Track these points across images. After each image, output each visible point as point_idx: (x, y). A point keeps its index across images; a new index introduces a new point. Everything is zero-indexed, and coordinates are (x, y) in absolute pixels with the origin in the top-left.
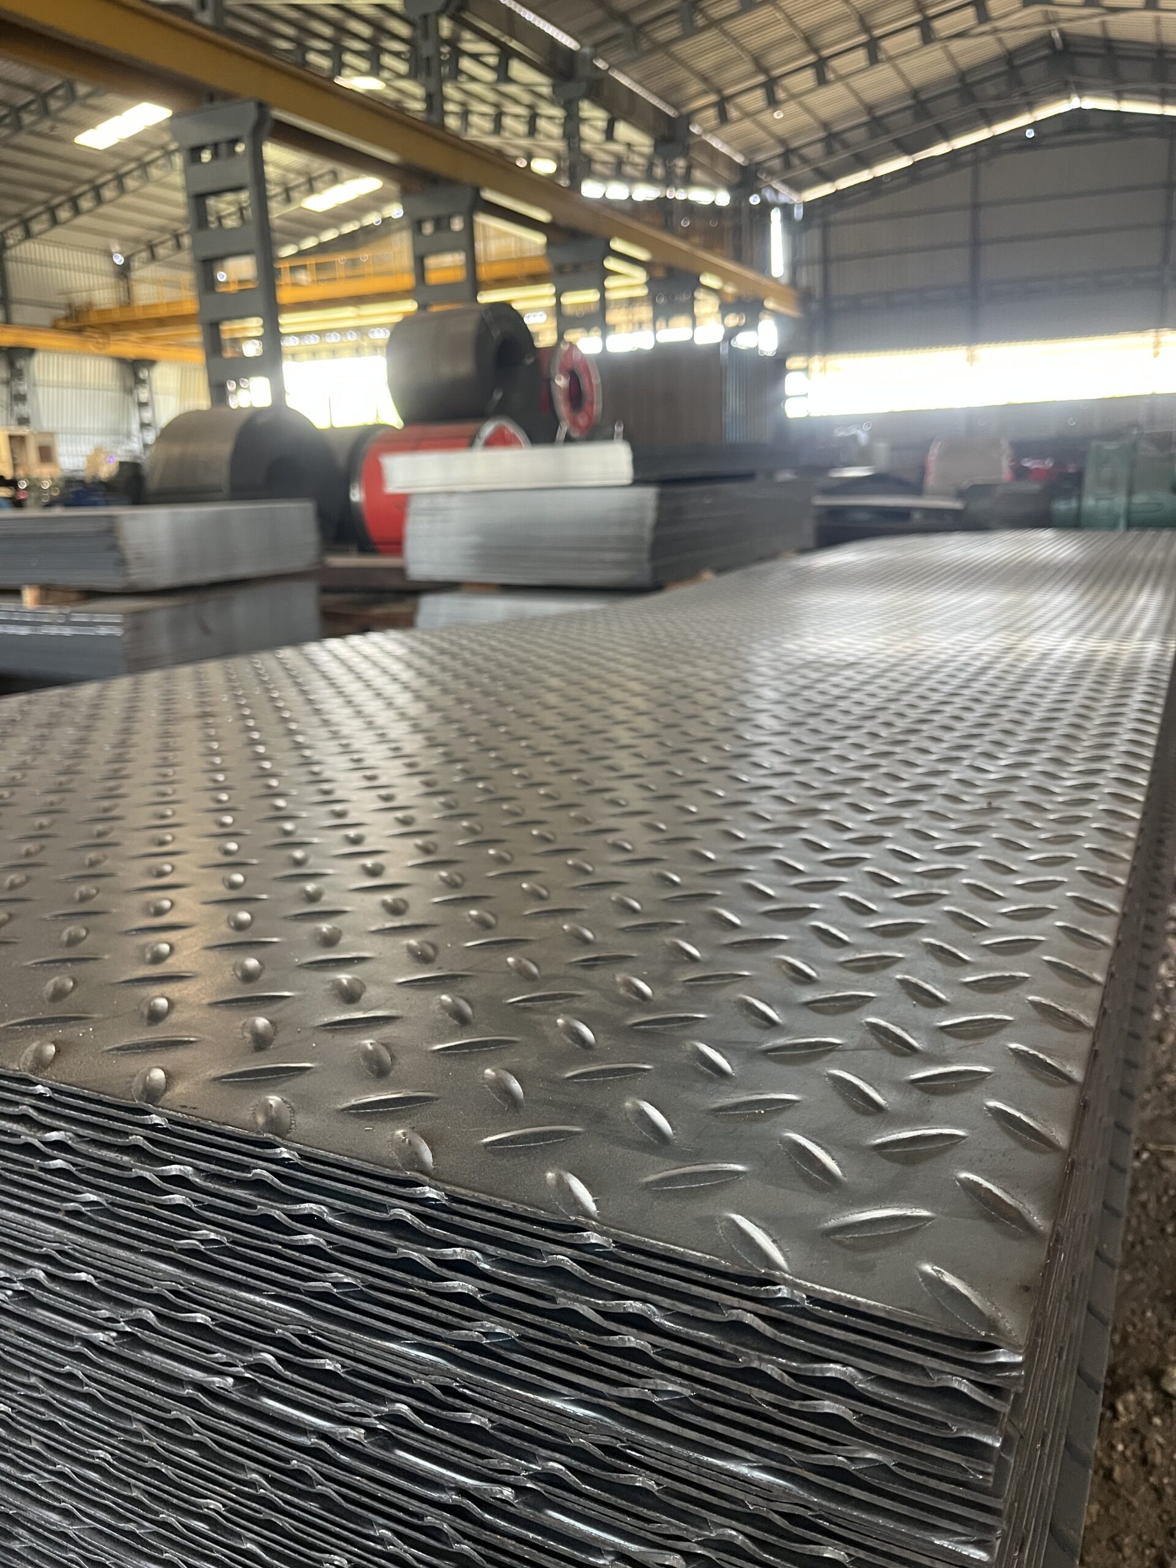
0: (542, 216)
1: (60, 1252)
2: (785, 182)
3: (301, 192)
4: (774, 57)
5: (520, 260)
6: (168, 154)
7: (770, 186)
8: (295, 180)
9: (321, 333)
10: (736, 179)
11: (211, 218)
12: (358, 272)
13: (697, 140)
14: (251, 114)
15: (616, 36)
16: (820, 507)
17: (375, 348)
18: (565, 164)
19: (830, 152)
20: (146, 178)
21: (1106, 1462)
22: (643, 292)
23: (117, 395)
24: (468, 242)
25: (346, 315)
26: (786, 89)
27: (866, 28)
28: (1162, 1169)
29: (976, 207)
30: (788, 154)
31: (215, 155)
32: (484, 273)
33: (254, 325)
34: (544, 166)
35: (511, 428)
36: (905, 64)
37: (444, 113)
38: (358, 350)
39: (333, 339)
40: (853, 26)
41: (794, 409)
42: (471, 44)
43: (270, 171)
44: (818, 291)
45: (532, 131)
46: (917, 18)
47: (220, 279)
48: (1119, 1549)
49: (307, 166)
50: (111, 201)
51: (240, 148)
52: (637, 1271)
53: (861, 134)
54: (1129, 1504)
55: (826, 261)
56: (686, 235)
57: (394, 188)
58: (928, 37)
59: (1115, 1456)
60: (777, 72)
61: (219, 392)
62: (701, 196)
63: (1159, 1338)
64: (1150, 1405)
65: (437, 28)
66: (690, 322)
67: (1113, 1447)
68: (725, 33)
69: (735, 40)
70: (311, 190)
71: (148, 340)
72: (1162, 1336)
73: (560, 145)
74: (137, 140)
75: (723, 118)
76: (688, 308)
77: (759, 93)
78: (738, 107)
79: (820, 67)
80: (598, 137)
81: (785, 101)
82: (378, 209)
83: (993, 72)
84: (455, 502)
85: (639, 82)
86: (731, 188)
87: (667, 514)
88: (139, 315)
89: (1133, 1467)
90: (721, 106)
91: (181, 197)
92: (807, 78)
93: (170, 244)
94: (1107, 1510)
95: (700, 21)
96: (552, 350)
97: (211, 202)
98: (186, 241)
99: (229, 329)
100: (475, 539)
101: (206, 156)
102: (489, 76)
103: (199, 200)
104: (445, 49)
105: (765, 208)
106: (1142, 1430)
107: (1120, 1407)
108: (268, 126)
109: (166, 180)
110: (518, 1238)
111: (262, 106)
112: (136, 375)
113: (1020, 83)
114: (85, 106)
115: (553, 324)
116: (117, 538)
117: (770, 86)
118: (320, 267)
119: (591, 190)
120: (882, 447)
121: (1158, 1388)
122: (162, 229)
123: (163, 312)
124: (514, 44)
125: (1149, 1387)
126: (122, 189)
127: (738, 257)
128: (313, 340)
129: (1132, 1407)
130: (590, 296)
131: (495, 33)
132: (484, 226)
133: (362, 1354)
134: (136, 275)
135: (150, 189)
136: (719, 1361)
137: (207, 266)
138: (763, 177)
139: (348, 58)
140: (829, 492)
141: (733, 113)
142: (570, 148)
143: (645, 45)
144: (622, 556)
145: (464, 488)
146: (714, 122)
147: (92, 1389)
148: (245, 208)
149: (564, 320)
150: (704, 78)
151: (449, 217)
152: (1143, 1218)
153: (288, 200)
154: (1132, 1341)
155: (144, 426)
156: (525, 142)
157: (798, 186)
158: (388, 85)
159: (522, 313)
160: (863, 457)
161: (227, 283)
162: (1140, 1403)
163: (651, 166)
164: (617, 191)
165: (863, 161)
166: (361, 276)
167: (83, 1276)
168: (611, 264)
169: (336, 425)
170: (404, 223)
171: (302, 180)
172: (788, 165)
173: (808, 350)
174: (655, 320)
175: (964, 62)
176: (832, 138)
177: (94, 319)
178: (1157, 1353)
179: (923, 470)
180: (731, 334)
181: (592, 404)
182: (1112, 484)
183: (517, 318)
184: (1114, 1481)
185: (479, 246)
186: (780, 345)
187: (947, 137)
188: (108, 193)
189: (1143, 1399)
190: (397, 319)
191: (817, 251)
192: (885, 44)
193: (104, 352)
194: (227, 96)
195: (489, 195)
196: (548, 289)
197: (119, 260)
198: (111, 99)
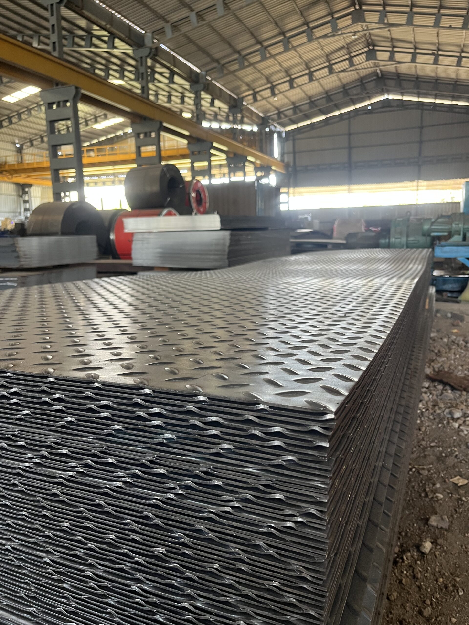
0: (186, 133)
1: (13, 435)
2: (278, 123)
3: (92, 122)
4: (274, 78)
5: (178, 149)
6: (39, 106)
7: (273, 125)
8: (89, 117)
9: (99, 175)
10: (260, 122)
11: (56, 130)
12: (115, 152)
13: (245, 107)
14: (73, 91)
15: (215, 68)
16: (292, 242)
17: (120, 182)
18: (195, 115)
19: (295, 113)
20: (30, 114)
21: (400, 578)
22: (225, 162)
23: (16, 197)
24: (158, 142)
25: (109, 169)
26: (279, 90)
27: (308, 68)
28: (420, 474)
29: (350, 134)
30: (279, 113)
31: (58, 106)
32: (163, 154)
33: (72, 172)
34: (187, 115)
35: (174, 211)
36: (323, 82)
37: (149, 94)
38: (113, 182)
39: (104, 178)
40: (304, 67)
41: (283, 208)
42: (159, 68)
43: (80, 114)
44: (292, 164)
45: (183, 102)
46: (327, 64)
47: (59, 154)
48: (405, 608)
49: (95, 112)
50: (15, 123)
51: (68, 104)
52: (216, 407)
53: (306, 107)
54: (408, 592)
55: (294, 153)
56: (241, 142)
57: (129, 121)
58: (331, 71)
59: (403, 575)
60: (275, 83)
61: (57, 197)
62: (247, 128)
63: (419, 533)
64: (416, 557)
65: (146, 62)
66: (243, 174)
67: (403, 572)
68: (255, 68)
69: (259, 71)
70: (96, 121)
71: (29, 176)
72: (420, 533)
73: (193, 108)
74: (26, 100)
75: (255, 99)
76: (242, 169)
77: (269, 91)
78: (261, 96)
79: (291, 82)
80: (208, 105)
81: (278, 94)
82: (122, 129)
83: (355, 85)
84: (152, 236)
85: (222, 85)
86: (258, 125)
87: (234, 242)
88: (26, 167)
89: (410, 579)
90: (254, 95)
91: (44, 122)
92: (286, 86)
93: (39, 140)
94: (400, 594)
95: (246, 64)
96: (190, 182)
97: (56, 124)
98: (46, 139)
99: (62, 173)
100: (159, 250)
101: (55, 107)
102: (166, 81)
103: (52, 123)
104: (149, 70)
105: (271, 133)
106: (413, 566)
107: (405, 558)
108: (80, 95)
109: (37, 116)
110: (176, 402)
111: (77, 88)
112: (23, 190)
113: (365, 89)
114: (5, 86)
115: (190, 174)
116: (16, 247)
117: (273, 88)
118: (99, 150)
119: (205, 124)
120: (316, 222)
121: (419, 550)
122: (36, 134)
123: (35, 166)
124: (175, 69)
125: (415, 550)
126: (20, 119)
127: (261, 151)
128: (96, 178)
129: (409, 558)
130: (206, 163)
131: (169, 65)
132: (164, 136)
133: (122, 454)
134: (24, 151)
135: (31, 119)
136: (241, 433)
137: (54, 148)
138: (270, 121)
139: (111, 72)
140: (296, 237)
141: (259, 98)
142: (197, 108)
143: (225, 72)
144: (217, 257)
145: (154, 231)
146: (252, 101)
147: (22, 488)
148: (69, 127)
149: (194, 172)
150: (248, 85)
151: (150, 132)
152: (413, 492)
153: (87, 125)
154: (409, 535)
155: (26, 210)
156: (179, 106)
157: (284, 125)
158: (127, 83)
159: (179, 169)
160: (310, 225)
161: (62, 155)
162: (412, 556)
163: (228, 116)
164: (215, 125)
165: (307, 117)
166: (116, 154)
167: (21, 443)
168: (212, 151)
169: (105, 209)
170: (133, 134)
171: (93, 117)
172: (279, 117)
173: (288, 186)
174: (229, 174)
175: (345, 81)
176: (296, 108)
177: (7, 168)
178: (419, 539)
179: (332, 231)
180: (258, 179)
181: (206, 203)
182: (401, 233)
183: (177, 171)
184: (403, 584)
185: (162, 144)
186: (277, 183)
187: (339, 108)
188: (14, 120)
189: (413, 555)
190: (128, 170)
191: (291, 149)
192: (315, 74)
193: (11, 181)
194: (63, 84)
195: (165, 125)
196: (189, 161)
197: (18, 146)
198: (17, 84)
